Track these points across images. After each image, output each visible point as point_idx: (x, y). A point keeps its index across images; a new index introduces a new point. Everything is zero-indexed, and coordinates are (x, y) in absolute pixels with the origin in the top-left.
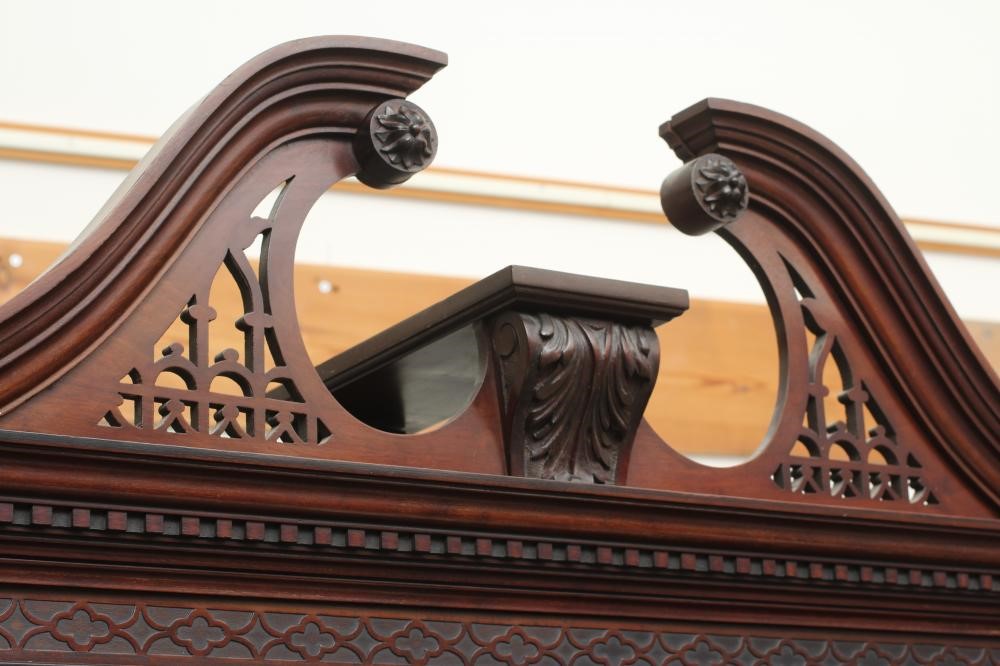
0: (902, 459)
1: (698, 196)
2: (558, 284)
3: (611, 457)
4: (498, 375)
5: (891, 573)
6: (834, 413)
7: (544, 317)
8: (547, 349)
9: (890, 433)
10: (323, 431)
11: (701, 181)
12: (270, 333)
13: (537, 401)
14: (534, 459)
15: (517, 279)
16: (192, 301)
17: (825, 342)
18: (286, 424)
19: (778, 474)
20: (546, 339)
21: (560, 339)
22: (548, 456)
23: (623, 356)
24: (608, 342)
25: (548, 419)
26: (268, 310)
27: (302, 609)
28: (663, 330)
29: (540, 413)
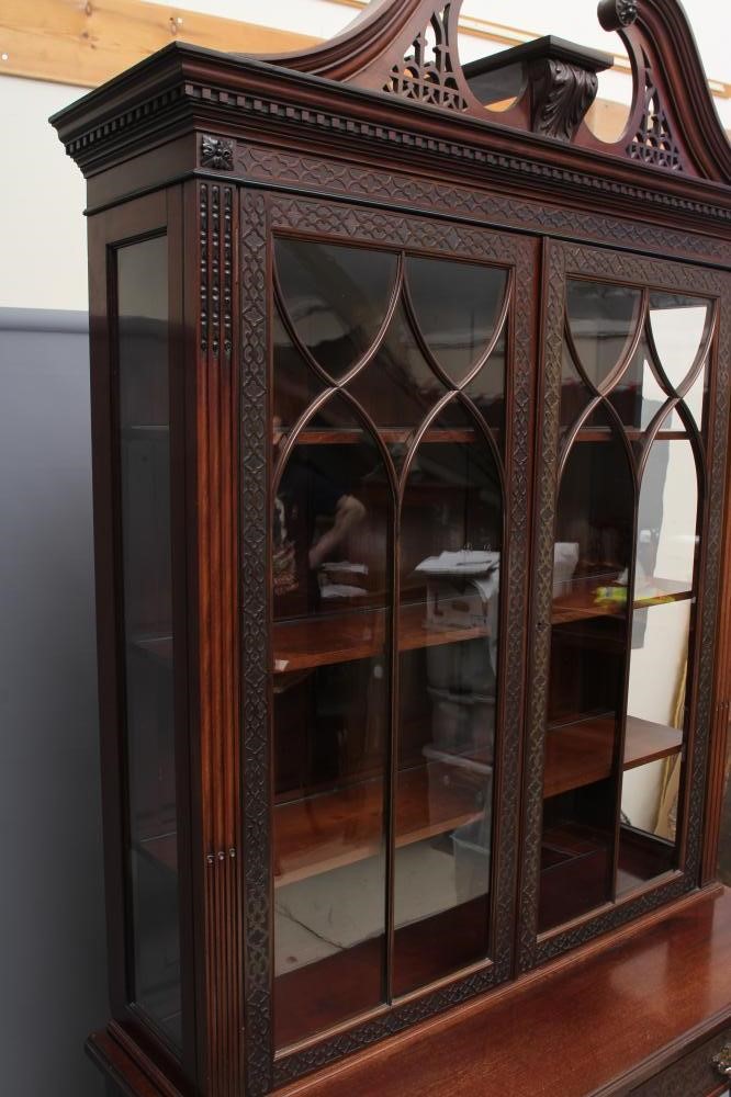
0: (673, 149)
1: (618, 12)
2: (566, 46)
3: (570, 132)
4: (532, 88)
5: (665, 198)
6: (650, 125)
7: (558, 62)
8: (558, 77)
9: (670, 136)
10: (465, 106)
11: (620, 4)
12: (447, 55)
13: (549, 102)
14: (543, 129)
15: (552, 41)
16: (419, 35)
17: (652, 91)
18: (451, 100)
19: (627, 150)
20: (558, 72)
21: (563, 73)
22: (547, 128)
23: (586, 85)
24: (582, 78)
25: (551, 111)
26: (447, 44)
27: (450, 185)
28: (600, 75)
29: (549, 107)
